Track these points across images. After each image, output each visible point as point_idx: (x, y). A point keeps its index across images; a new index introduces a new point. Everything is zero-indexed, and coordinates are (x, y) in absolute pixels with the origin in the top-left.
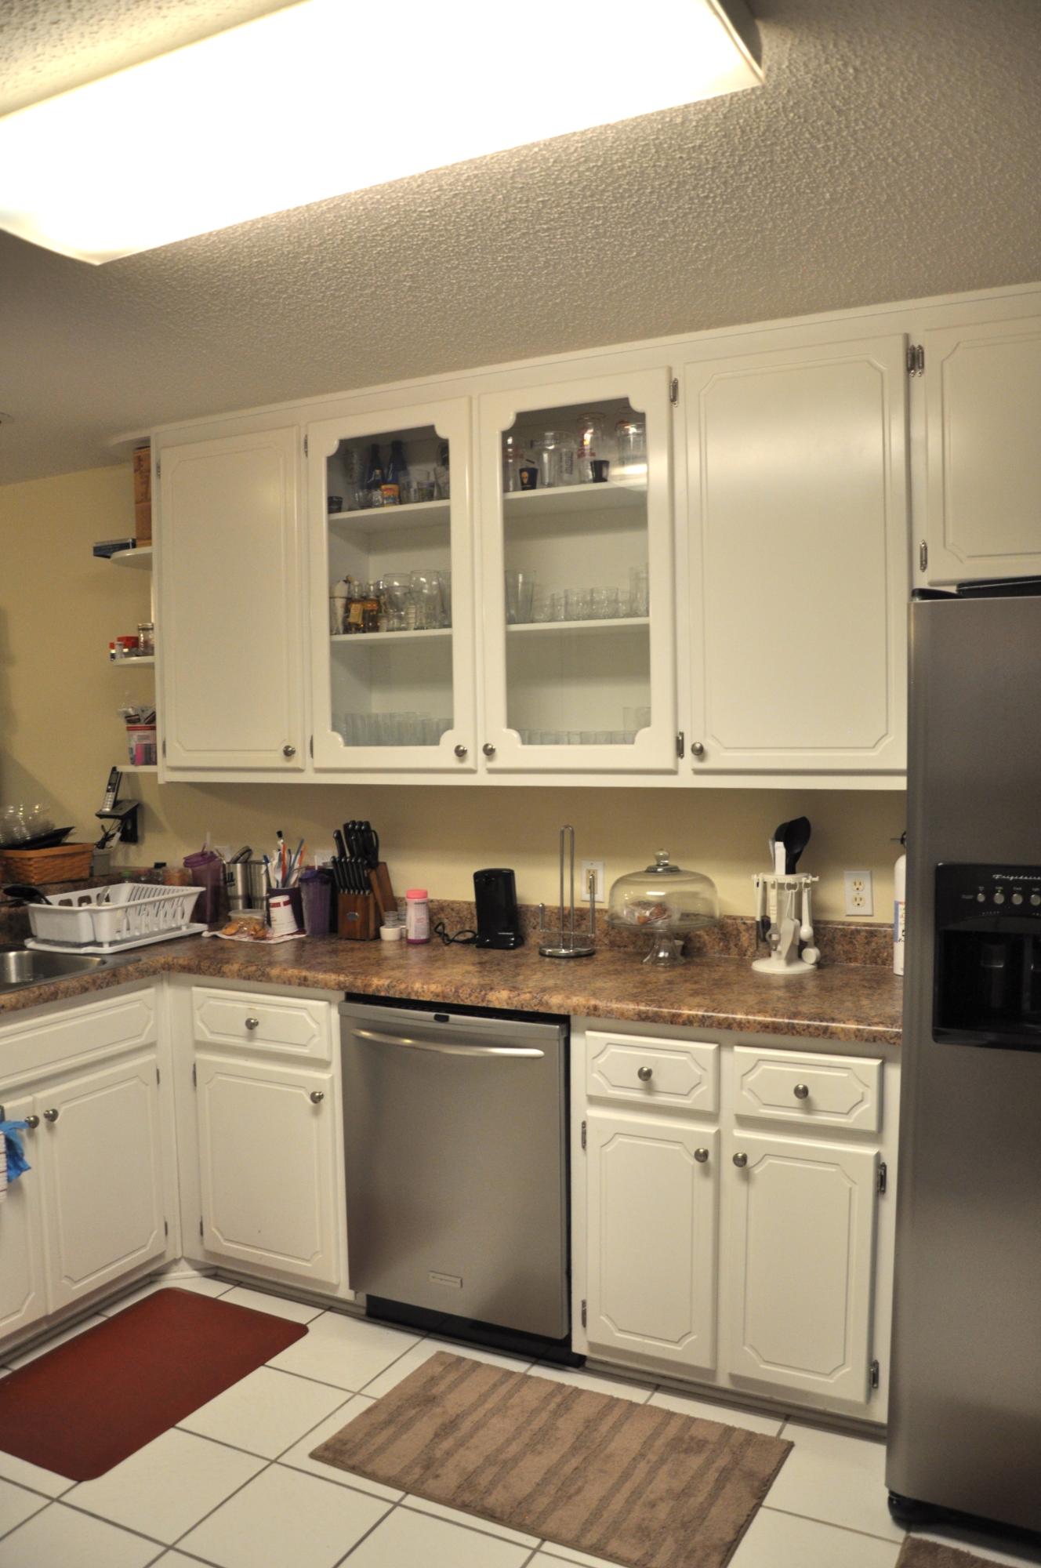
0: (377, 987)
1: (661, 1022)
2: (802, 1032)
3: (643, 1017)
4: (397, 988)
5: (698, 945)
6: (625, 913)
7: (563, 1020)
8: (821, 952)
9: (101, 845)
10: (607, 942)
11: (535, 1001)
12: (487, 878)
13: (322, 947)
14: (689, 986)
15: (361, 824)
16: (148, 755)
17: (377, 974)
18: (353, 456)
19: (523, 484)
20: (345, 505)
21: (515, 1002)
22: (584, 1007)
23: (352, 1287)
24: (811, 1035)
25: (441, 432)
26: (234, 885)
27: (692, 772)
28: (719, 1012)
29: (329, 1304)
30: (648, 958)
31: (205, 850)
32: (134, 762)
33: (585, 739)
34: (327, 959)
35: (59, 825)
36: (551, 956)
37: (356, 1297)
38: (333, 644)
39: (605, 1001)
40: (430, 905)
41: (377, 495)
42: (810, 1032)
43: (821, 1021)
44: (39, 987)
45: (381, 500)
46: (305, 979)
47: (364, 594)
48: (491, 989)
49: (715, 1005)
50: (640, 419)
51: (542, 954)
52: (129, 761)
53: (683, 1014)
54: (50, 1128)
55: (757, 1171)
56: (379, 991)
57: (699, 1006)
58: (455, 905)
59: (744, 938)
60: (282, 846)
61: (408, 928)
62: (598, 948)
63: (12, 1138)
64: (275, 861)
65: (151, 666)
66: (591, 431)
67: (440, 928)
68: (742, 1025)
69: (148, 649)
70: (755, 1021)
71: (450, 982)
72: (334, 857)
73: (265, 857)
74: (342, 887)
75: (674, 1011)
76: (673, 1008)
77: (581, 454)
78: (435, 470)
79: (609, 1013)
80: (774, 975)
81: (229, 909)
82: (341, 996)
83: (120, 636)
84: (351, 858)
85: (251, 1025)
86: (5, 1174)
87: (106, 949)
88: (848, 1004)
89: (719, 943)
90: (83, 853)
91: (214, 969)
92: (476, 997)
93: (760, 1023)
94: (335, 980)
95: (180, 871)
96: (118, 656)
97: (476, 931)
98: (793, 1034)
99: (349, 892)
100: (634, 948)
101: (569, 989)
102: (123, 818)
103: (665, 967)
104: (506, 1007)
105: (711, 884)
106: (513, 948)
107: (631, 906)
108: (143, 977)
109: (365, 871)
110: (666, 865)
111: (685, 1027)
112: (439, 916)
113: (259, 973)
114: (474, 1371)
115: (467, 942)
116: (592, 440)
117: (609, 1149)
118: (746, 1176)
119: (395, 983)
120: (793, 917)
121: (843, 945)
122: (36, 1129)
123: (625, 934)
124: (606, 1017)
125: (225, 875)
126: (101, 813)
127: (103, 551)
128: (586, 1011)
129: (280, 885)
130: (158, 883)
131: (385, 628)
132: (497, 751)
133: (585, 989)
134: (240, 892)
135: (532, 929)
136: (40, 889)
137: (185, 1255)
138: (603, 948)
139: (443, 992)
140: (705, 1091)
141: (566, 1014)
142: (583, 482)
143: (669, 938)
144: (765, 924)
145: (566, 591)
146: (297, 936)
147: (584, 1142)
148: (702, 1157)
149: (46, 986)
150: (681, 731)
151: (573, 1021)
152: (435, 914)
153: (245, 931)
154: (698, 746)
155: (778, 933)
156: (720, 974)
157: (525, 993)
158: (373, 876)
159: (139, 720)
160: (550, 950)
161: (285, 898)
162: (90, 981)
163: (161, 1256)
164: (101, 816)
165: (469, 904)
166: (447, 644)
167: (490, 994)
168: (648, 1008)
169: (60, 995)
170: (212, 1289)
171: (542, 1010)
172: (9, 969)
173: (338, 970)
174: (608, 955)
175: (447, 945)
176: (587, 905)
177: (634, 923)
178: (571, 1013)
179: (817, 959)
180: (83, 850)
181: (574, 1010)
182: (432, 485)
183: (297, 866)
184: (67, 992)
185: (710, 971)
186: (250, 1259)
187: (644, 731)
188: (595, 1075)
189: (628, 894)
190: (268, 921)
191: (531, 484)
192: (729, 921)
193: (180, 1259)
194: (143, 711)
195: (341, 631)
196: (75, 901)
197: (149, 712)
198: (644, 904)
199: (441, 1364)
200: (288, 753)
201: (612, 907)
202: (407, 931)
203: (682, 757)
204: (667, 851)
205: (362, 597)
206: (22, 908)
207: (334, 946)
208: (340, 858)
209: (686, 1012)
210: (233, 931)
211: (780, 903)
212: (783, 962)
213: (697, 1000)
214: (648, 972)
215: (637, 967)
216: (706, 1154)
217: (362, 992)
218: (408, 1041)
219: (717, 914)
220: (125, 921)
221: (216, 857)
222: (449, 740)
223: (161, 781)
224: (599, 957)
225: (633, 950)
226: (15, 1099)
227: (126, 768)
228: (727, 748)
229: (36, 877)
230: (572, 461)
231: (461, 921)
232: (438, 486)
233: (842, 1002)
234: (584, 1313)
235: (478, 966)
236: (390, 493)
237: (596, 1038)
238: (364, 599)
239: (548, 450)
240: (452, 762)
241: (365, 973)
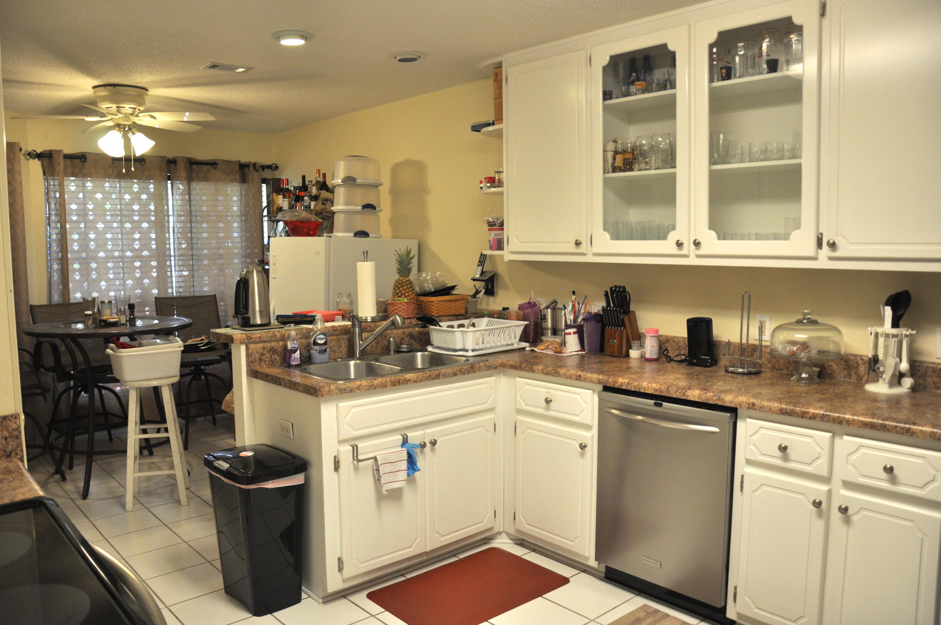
0: (621, 383)
1: (795, 417)
2: (891, 430)
3: (783, 412)
4: (633, 385)
5: (830, 371)
6: (780, 347)
7: (733, 411)
8: (915, 382)
9: (474, 296)
10: (769, 366)
11: (716, 398)
12: (694, 322)
13: (593, 359)
14: (818, 396)
15: (620, 287)
16: (499, 245)
17: (622, 376)
18: (619, 65)
19: (722, 77)
20: (614, 95)
21: (703, 398)
22: (746, 403)
23: (597, 559)
24: (897, 432)
25: (671, 47)
26: (546, 321)
27: (827, 259)
28: (834, 413)
29: (584, 569)
30: (794, 377)
31: (531, 301)
32: (491, 248)
33: (758, 237)
34: (594, 366)
35: (450, 284)
36: (732, 372)
37: (599, 566)
38: (605, 179)
39: (760, 401)
40: (661, 338)
41: (633, 89)
42: (897, 431)
43: (905, 424)
44: (430, 371)
45: (635, 91)
46: (580, 376)
47: (625, 149)
48: (689, 389)
49: (832, 408)
50: (799, 30)
51: (727, 371)
52: (489, 248)
53: (810, 412)
54: (433, 450)
55: (855, 518)
56: (622, 386)
57: (821, 408)
58: (675, 339)
59: (861, 369)
60: (574, 299)
61: (646, 351)
62: (764, 369)
63: (411, 452)
64: (570, 308)
65: (501, 193)
66: (768, 40)
67: (666, 352)
68: (849, 422)
69: (500, 184)
70: (858, 420)
71: (665, 383)
72: (603, 307)
73: (564, 306)
74: (608, 325)
75: (804, 410)
76: (804, 408)
77: (761, 55)
78: (668, 71)
79: (762, 408)
80: (879, 393)
81: (543, 335)
82: (600, 387)
83: (487, 176)
84: (613, 308)
85: (548, 401)
86: (406, 471)
87: (470, 353)
88: (929, 415)
89: (844, 371)
90: (462, 299)
91: (529, 368)
92: (680, 393)
93: (861, 422)
94: (597, 378)
95: (516, 312)
96: (484, 188)
97: (687, 355)
98: (885, 431)
99: (612, 327)
100: (787, 371)
101: (739, 392)
102: (486, 281)
103: (805, 384)
104: (697, 400)
105: (839, 332)
106: (709, 367)
107: (784, 344)
108: (489, 370)
109: (621, 316)
110: (810, 318)
111: (810, 421)
112: (666, 345)
113: (554, 371)
114: (664, 619)
115: (681, 361)
116: (768, 47)
117: (757, 493)
118: (847, 521)
119: (631, 382)
120: (895, 356)
121: (933, 378)
122: (425, 449)
123: (782, 362)
124: (760, 410)
125: (541, 315)
126: (474, 278)
127: (476, 128)
128: (747, 405)
129: (572, 322)
130: (504, 319)
131: (637, 170)
132: (702, 243)
133: (749, 392)
134: (550, 325)
135: (723, 356)
136: (437, 319)
137: (505, 530)
138: (767, 370)
139: (660, 388)
140: (823, 461)
141: (735, 407)
142: (761, 73)
143: (809, 366)
144: (875, 360)
145: (750, 144)
146: (580, 353)
147: (742, 487)
148: (817, 504)
149: (434, 371)
150: (821, 232)
151: (739, 411)
152: (664, 344)
153: (550, 348)
154: (831, 241)
155: (883, 366)
156: (841, 390)
157: (710, 392)
158: (626, 319)
159: (495, 225)
160: (732, 369)
161: (575, 330)
162: (459, 370)
163: (491, 529)
164: (474, 280)
165: (685, 338)
166: (673, 178)
167: (688, 391)
168: (787, 407)
169: (441, 376)
170: (518, 551)
171: (720, 403)
172: (417, 362)
173: (601, 372)
174: (769, 374)
175: (669, 362)
176: (757, 343)
177: (786, 354)
178: (738, 407)
179: (911, 385)
180: (463, 298)
181: (740, 404)
182: (666, 81)
183: (582, 311)
184: (445, 375)
185: (835, 388)
186: (540, 537)
187: (797, 232)
188: (751, 446)
189: (782, 336)
190: (564, 343)
191: (728, 76)
192: (852, 358)
193: (502, 532)
194: (497, 220)
195: (611, 172)
196: (456, 326)
197: (501, 220)
198: (793, 343)
199: (645, 612)
200: (578, 244)
201: (772, 344)
202: (645, 353)
203: (821, 249)
204: (810, 310)
205: (624, 151)
206: (427, 329)
207: (600, 359)
208: (607, 307)
209: (812, 411)
210: (543, 348)
211: (886, 347)
212: (886, 386)
213: (821, 404)
214: (793, 386)
215: (786, 383)
216: (820, 503)
217: (612, 386)
218: (640, 417)
219: (843, 352)
220: (481, 339)
221: (537, 305)
222: (673, 237)
223: (506, 259)
224: (763, 375)
225: (786, 372)
226: (413, 432)
227: (488, 252)
228: (851, 243)
229: (435, 312)
230: (754, 61)
231: (679, 348)
232: (670, 81)
233: (924, 413)
234: (735, 594)
235: (685, 375)
236: (641, 87)
237: (752, 424)
238: (624, 152)
239: (739, 54)
240: (674, 250)
241: (615, 375)
